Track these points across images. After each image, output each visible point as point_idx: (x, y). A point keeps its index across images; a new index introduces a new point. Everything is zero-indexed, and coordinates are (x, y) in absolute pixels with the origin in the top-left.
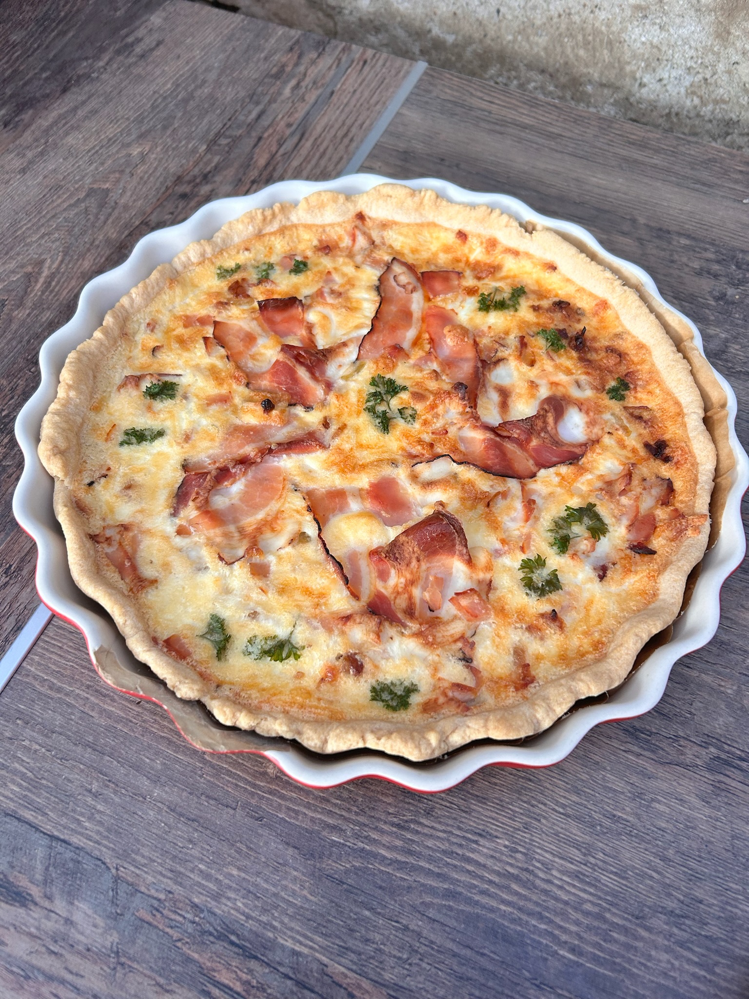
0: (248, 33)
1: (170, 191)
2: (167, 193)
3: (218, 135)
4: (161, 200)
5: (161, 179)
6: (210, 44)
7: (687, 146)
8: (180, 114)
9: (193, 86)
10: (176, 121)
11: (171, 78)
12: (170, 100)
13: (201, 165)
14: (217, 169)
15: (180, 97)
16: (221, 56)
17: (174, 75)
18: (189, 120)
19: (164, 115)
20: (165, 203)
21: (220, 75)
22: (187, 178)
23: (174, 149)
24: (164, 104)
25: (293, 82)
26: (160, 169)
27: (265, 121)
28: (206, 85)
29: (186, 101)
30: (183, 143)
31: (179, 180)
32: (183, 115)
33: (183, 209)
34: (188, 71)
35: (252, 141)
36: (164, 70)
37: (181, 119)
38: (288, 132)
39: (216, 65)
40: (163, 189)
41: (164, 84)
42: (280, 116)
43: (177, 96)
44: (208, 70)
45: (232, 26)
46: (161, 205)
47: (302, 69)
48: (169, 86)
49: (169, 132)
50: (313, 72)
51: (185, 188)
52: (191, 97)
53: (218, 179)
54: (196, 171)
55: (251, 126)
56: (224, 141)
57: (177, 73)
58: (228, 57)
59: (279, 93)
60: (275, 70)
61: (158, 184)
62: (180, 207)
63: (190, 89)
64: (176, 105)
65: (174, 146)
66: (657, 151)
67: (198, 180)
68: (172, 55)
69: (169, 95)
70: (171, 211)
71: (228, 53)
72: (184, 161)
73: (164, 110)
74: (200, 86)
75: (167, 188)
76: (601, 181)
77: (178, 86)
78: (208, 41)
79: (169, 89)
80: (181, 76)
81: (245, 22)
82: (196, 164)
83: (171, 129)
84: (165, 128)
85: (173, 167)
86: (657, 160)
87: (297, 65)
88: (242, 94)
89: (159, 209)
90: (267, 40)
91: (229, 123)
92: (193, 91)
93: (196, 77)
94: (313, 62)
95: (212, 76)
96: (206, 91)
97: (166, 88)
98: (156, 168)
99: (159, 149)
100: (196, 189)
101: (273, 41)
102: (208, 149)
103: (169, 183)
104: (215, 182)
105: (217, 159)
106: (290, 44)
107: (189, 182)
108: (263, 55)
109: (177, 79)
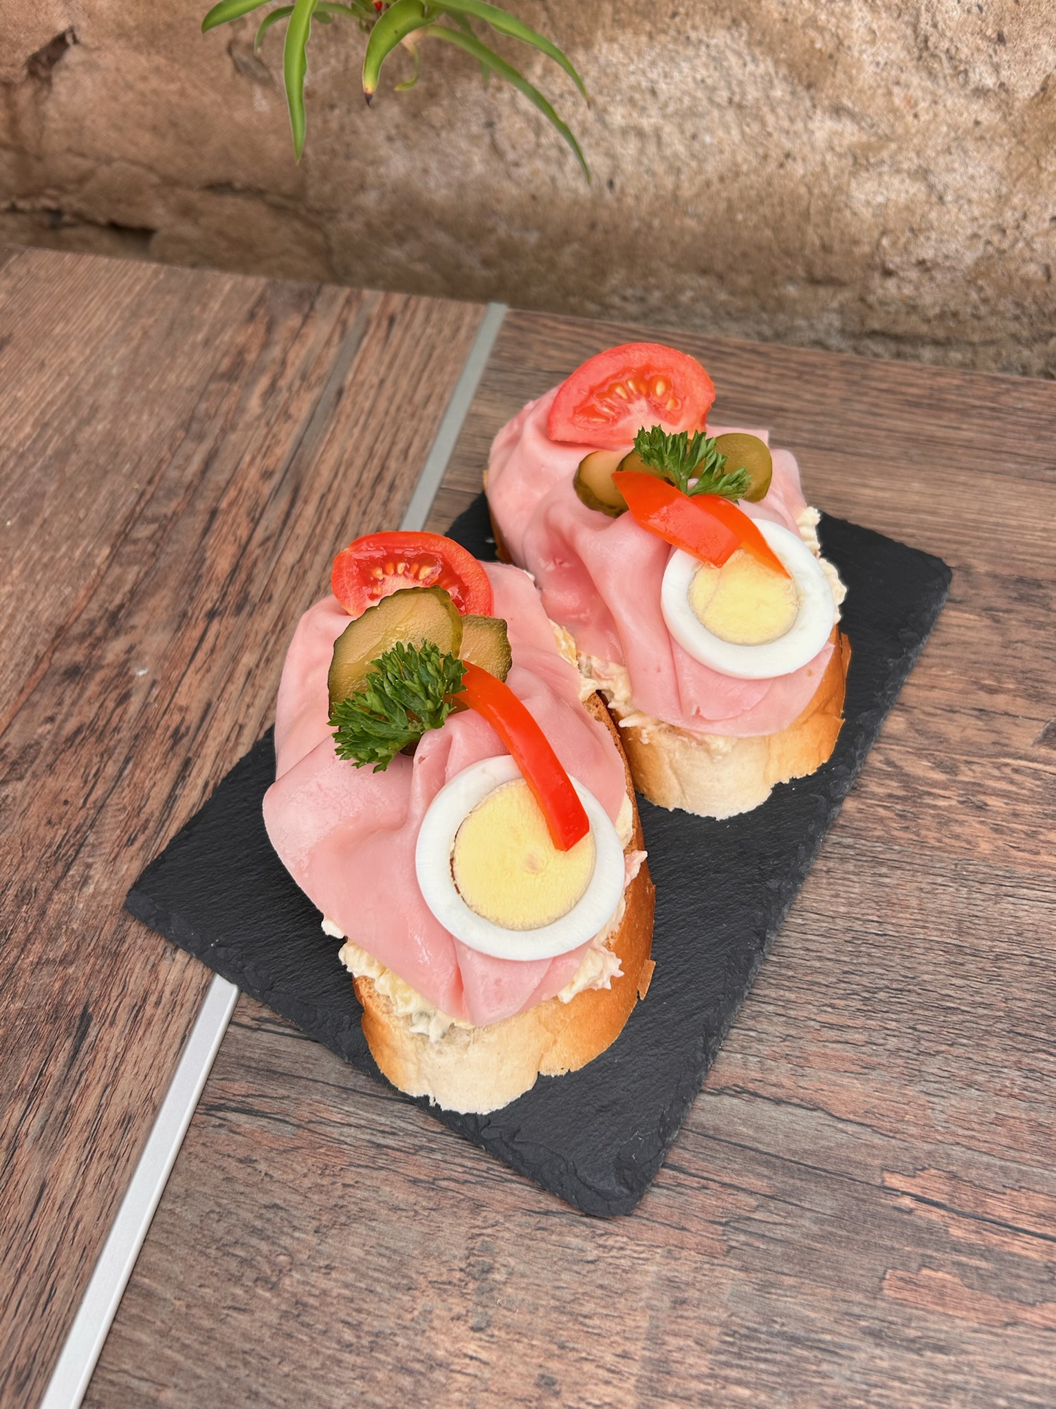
0: (168, 298)
1: (44, 666)
2: (39, 673)
3: (133, 519)
4: (27, 691)
5: (24, 642)
6: (99, 329)
7: (1016, 394)
8: (52, 488)
9: (74, 422)
10: (46, 503)
11: (30, 413)
12: (31, 459)
13: (103, 592)
14: (136, 596)
15: (49, 452)
16: (123, 351)
17: (37, 405)
18: (72, 496)
19: (19, 495)
20: (36, 697)
21: (123, 391)
22: (77, 629)
23: (46, 566)
24: (19, 470)
25: (264, 382)
26: (22, 618)
27: (219, 476)
28: (100, 415)
29: (62, 456)
30: (63, 549)
31: (60, 635)
32: (58, 489)
33: (74, 704)
34: (62, 391)
35: (199, 522)
36: (15, 399)
37: (55, 497)
38: (267, 489)
39: (115, 371)
40: (31, 663)
41: (18, 428)
42: (247, 458)
43: (45, 447)
44: (100, 383)
45: (138, 288)
46: (28, 704)
47: (276, 352)
48: (28, 429)
49: (33, 530)
50: (298, 356)
51: (73, 654)
52: (71, 445)
53: (139, 620)
54: (93, 610)
55: (193, 490)
56: (143, 531)
57: (42, 399)
58: (136, 351)
59: (240, 409)
60: (226, 363)
61: (19, 652)
62: (68, 701)
63: (68, 429)
64: (45, 468)
65: (45, 559)
66: (964, 412)
67: (99, 631)
68: (29, 364)
69: (29, 449)
70: (49, 713)
71: (134, 343)
72: (67, 591)
73: (21, 482)
74: (87, 421)
75: (38, 660)
76: (881, 494)
77: (46, 425)
78: (95, 323)
79: (28, 437)
80: (51, 404)
81: (162, 276)
82: (93, 592)
83: (38, 521)
84: (25, 522)
85: (47, 608)
86: (969, 432)
87: (266, 345)
88: (170, 423)
89: (24, 714)
90: (204, 307)
91: (151, 489)
92: (73, 434)
93: (79, 402)
94: (297, 335)
95: (109, 394)
96: (100, 427)
97: (21, 436)
98: (12, 617)
99: (15, 572)
100: (97, 653)
101: (215, 305)
102: (114, 557)
103: (41, 648)
104: (133, 627)
105: (132, 575)
106: (247, 306)
107: (82, 637)
108: (200, 337)
109: (43, 413)
